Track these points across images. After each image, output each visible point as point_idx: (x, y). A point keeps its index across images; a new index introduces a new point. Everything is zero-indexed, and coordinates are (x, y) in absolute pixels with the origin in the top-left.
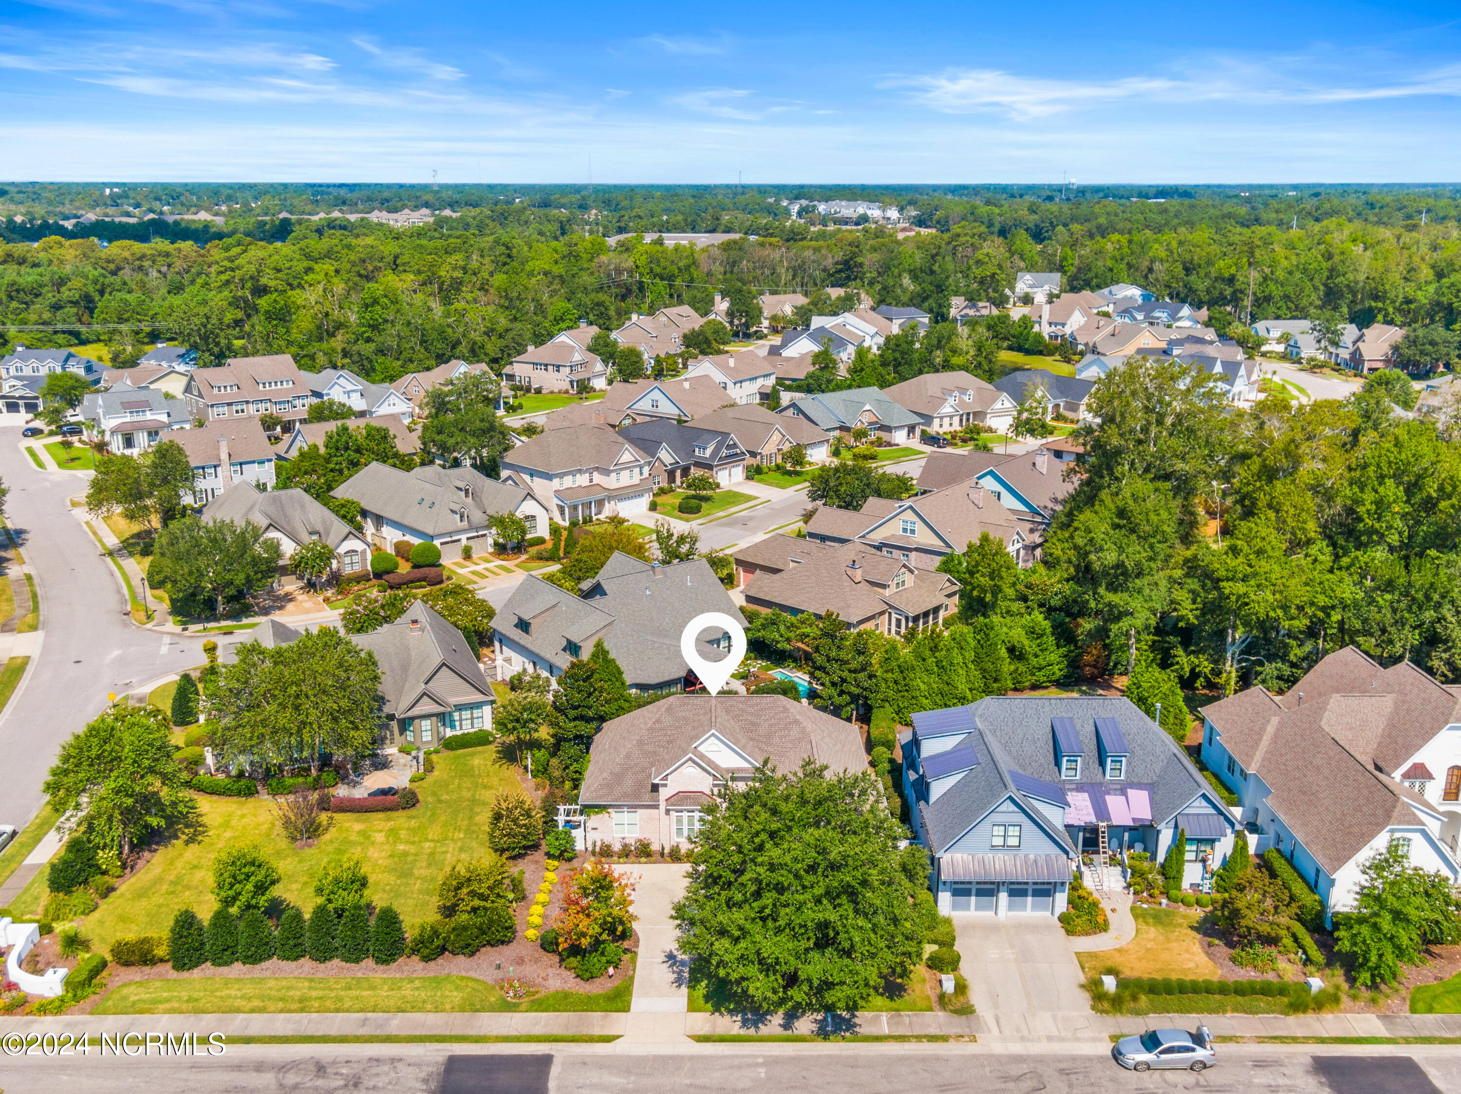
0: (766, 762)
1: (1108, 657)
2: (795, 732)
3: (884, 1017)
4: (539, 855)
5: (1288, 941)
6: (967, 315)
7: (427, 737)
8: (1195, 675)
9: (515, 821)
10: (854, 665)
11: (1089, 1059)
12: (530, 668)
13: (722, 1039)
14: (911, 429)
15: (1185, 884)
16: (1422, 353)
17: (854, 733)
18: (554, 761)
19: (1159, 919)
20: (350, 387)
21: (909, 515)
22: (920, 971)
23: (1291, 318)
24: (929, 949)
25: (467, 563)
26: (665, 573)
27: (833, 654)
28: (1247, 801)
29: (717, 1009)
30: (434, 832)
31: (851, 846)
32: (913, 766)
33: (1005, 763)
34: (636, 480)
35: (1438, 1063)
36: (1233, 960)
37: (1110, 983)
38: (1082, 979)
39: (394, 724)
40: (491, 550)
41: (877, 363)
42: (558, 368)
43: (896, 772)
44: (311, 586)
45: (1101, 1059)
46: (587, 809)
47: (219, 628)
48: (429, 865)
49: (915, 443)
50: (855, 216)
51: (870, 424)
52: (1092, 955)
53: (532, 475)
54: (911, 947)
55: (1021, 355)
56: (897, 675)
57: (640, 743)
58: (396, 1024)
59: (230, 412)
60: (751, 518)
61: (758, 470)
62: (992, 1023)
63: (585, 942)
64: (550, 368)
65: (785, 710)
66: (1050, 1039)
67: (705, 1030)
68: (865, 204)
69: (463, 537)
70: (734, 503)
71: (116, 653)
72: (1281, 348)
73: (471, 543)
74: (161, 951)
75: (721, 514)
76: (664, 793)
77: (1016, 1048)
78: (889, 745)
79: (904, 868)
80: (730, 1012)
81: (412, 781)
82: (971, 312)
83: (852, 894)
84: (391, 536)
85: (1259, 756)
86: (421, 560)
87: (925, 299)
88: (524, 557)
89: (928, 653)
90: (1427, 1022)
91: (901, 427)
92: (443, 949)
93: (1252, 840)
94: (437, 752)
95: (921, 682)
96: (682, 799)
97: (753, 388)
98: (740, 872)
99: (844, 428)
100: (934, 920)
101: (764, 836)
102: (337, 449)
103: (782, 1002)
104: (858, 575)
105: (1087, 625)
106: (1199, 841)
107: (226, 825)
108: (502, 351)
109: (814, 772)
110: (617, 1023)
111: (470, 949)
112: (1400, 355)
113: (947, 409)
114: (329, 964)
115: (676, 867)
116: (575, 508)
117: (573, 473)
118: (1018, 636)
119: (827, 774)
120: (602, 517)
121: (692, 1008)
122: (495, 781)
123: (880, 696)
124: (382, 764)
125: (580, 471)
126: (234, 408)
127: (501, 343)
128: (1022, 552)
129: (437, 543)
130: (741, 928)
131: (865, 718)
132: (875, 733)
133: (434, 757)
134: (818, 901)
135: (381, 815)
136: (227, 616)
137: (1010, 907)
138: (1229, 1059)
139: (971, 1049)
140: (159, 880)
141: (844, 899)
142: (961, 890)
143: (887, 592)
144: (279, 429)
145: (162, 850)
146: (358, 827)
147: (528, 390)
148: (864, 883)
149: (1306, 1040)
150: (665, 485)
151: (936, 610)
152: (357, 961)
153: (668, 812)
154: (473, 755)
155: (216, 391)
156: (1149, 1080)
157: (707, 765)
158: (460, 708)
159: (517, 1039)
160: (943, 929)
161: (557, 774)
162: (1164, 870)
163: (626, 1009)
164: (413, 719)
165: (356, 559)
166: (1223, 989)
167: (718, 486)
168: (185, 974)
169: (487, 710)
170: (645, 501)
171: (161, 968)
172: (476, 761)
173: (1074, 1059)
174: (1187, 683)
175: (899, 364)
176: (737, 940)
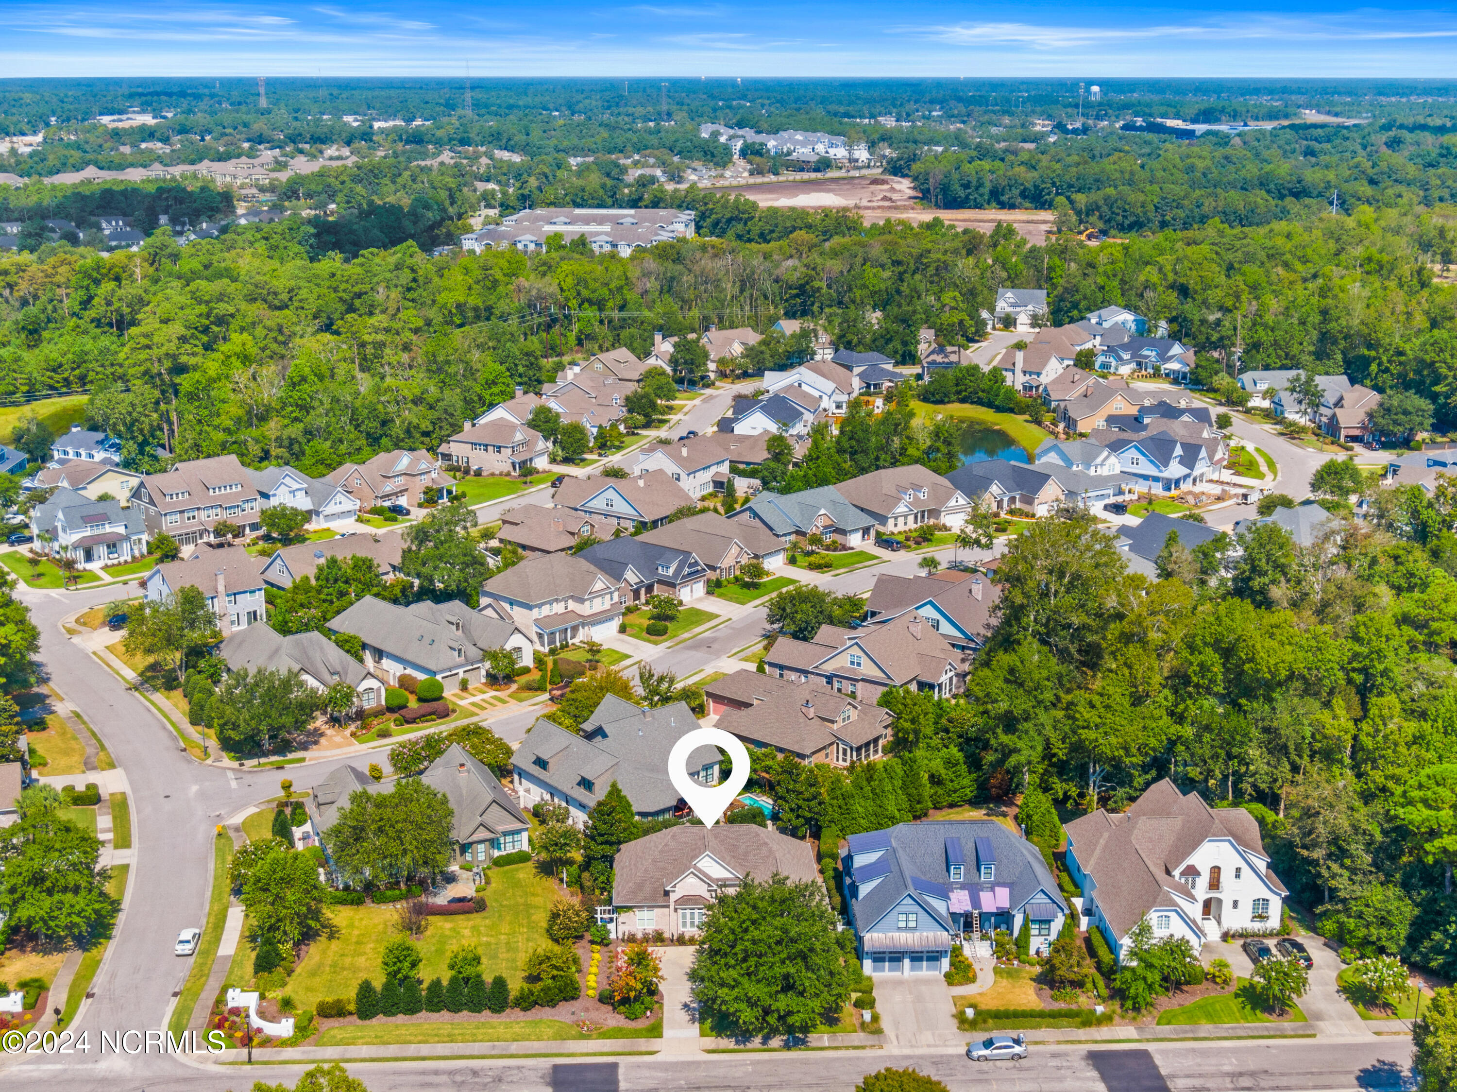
0: (748, 875)
1: (1011, 779)
2: (764, 851)
3: (826, 1037)
4: (584, 943)
5: (1089, 985)
6: (934, 362)
7: (481, 857)
8: (1066, 797)
9: (570, 919)
10: (807, 795)
11: (952, 1056)
12: (547, 797)
13: (724, 1051)
14: (866, 531)
15: (1032, 951)
16: (1396, 423)
17: (806, 848)
18: (586, 875)
19: (1010, 974)
20: (296, 486)
21: (856, 651)
22: (848, 1008)
23: (1280, 368)
24: (854, 996)
25: (464, 694)
26: (653, 716)
27: (791, 787)
28: (1086, 894)
29: (719, 1035)
30: (505, 928)
31: (803, 927)
32: (849, 874)
33: (909, 870)
34: (607, 606)
35: (1162, 1052)
36: (1052, 997)
37: (970, 1013)
38: (954, 1011)
39: (456, 847)
40: (484, 680)
41: (833, 450)
42: (498, 449)
43: (838, 877)
44: (334, 721)
45: (959, 1056)
46: (618, 909)
47: (271, 763)
48: (508, 951)
49: (869, 546)
50: (814, 158)
51: (825, 527)
52: (962, 997)
53: (511, 604)
54: (841, 990)
55: (991, 411)
56: (841, 802)
57: (654, 861)
58: (514, 1048)
59: (182, 519)
60: (714, 640)
61: (718, 584)
62: (893, 1038)
63: (632, 994)
64: (490, 449)
65: (757, 835)
66: (929, 1046)
67: (712, 1046)
68: (826, 138)
69: (461, 671)
70: (698, 623)
71: (195, 788)
72: (1266, 404)
73: (467, 675)
74: (352, 1007)
75: (686, 635)
76: (673, 897)
77: (907, 1051)
78: (834, 857)
79: (838, 942)
80: (728, 1037)
81: (477, 891)
82: (939, 358)
83: (805, 958)
84: (393, 669)
85: (1092, 862)
86: (427, 695)
87: (889, 341)
88: (514, 687)
89: (865, 783)
90: (1165, 1030)
91: (856, 530)
92: (536, 1003)
93: (1084, 922)
94: (489, 868)
95: (859, 807)
96: (688, 901)
97: (706, 476)
98: (733, 947)
99: (799, 533)
100: (859, 977)
101: (748, 923)
102: (327, 580)
103: (761, 1029)
104: (811, 713)
105: (990, 757)
106: (1041, 922)
107: (351, 926)
108: (434, 424)
109: (779, 881)
110: (655, 1044)
111: (552, 1003)
112: (1375, 424)
113: (901, 509)
114: (461, 1014)
115: (682, 948)
116: (553, 633)
117: (550, 603)
118: (937, 765)
119: (789, 883)
120: (576, 641)
121: (703, 1034)
122: (539, 890)
123: (828, 818)
124: (451, 879)
125: (557, 600)
126: (186, 515)
127: (432, 415)
128: (955, 679)
129: (439, 677)
130: (735, 980)
131: (816, 835)
132: (823, 848)
133: (489, 872)
134: (783, 962)
135: (462, 917)
136: (274, 752)
137: (912, 969)
138: (1038, 1054)
139: (880, 1052)
140: (320, 965)
141: (799, 960)
142: (879, 957)
143: (835, 726)
144: (230, 536)
145: (312, 944)
146: (448, 925)
147: (467, 472)
148: (812, 950)
149: (1086, 1042)
150: (630, 603)
151: (876, 741)
152: (479, 1012)
153: (676, 910)
154: (517, 870)
155: (168, 498)
156: (984, 1065)
157: (703, 877)
158: (505, 834)
159: (595, 1054)
160: (865, 983)
161: (588, 884)
162: (1017, 943)
163: (660, 1036)
164: (471, 844)
165: (372, 695)
166: (1041, 1015)
167: (681, 603)
168: (367, 1022)
169: (525, 835)
170: (615, 624)
171: (349, 1019)
172: (521, 875)
173: (942, 1056)
174: (1059, 803)
175: (856, 452)
176: (733, 987)
